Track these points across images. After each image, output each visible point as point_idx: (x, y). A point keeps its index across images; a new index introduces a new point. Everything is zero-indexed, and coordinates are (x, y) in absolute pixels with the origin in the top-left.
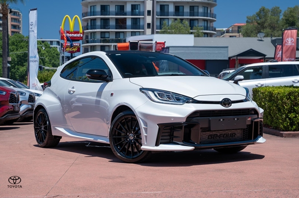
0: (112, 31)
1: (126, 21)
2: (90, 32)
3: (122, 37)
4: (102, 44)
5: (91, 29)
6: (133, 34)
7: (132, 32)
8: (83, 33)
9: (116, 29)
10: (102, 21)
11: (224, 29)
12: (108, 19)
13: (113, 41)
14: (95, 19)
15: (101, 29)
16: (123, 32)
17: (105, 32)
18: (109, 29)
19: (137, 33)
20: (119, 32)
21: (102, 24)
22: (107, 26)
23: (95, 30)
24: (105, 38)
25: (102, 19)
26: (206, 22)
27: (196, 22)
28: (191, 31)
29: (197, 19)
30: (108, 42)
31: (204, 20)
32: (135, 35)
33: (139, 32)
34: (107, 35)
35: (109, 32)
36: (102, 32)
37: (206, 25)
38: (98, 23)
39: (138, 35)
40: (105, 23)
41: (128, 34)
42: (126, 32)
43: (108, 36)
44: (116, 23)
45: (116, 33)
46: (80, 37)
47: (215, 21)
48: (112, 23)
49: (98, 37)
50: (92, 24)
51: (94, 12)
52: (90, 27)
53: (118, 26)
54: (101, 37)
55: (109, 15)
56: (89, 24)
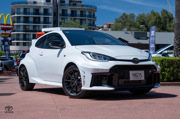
0: (31, 25)
1: (40, 18)
2: (16, 25)
3: (37, 28)
4: (24, 33)
5: (17, 23)
6: (45, 27)
7: (44, 26)
8: (13, 25)
9: (34, 23)
10: (24, 18)
11: (101, 26)
12: (29, 17)
13: (31, 31)
14: (20, 17)
15: (24, 23)
16: (38, 26)
17: (26, 25)
18: (29, 23)
19: (47, 26)
20: (36, 26)
21: (24, 20)
22: (28, 21)
23: (20, 24)
24: (26, 29)
25: (24, 17)
26: (90, 21)
27: (84, 21)
28: (81, 26)
29: (85, 19)
30: (28, 31)
31: (89, 20)
32: (46, 28)
33: (49, 26)
35: (29, 25)
36: (24, 25)
37: (90, 23)
38: (22, 19)
39: (48, 28)
40: (26, 20)
41: (41, 27)
42: (40, 25)
43: (28, 28)
44: (33, 20)
45: (34, 26)
46: (11, 28)
47: (96, 20)
48: (31, 20)
49: (22, 28)
50: (18, 20)
51: (19, 12)
52: (16, 22)
53: (35, 22)
54: (24, 29)
55: (29, 15)
56: (16, 20)
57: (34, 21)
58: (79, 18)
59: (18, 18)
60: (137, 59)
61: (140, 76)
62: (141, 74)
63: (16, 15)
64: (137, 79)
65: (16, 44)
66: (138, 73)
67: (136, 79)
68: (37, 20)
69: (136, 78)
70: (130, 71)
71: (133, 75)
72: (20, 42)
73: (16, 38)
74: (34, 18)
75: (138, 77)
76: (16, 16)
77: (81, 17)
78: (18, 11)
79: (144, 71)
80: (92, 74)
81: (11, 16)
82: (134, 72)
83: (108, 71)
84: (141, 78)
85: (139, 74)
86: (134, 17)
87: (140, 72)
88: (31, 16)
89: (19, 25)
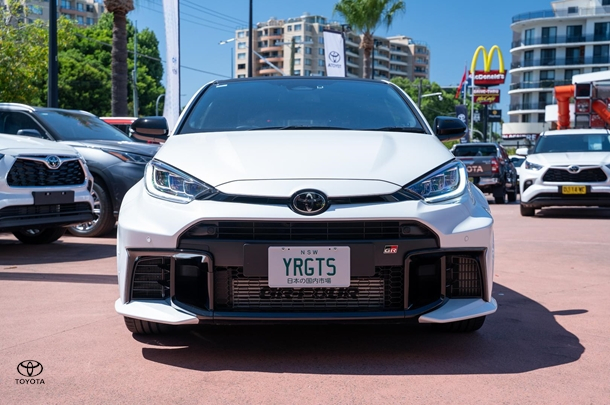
0: (559, 69)
2: (522, 71)
4: (541, 89)
5: (525, 66)
7: (594, 68)
8: (505, 72)
9: (566, 64)
10: (543, 52)
12: (553, 50)
13: (559, 84)
14: (531, 51)
17: (546, 71)
18: (554, 64)
21: (543, 58)
22: (551, 60)
23: (532, 68)
24: (547, 79)
25: (543, 50)
30: (552, 85)
34: (550, 75)
35: (554, 70)
36: (542, 71)
38: (537, 56)
40: (548, 56)
42: (584, 69)
43: (552, 77)
44: (567, 55)
45: (566, 70)
46: (500, 79)
48: (561, 55)
49: (535, 78)
50: (528, 59)
51: (530, 39)
52: (523, 64)
53: (569, 59)
54: (541, 79)
55: (556, 43)
56: (522, 59)
59: (528, 54)
60: (317, 193)
61: (326, 269)
62: (331, 262)
63: (523, 47)
64: (309, 281)
65: (520, 118)
66: (314, 257)
67: (300, 282)
68: (576, 54)
69: (305, 277)
70: (271, 249)
71: (287, 265)
72: (530, 114)
73: (521, 102)
74: (569, 50)
75: (316, 275)
76: (523, 50)
78: (528, 37)
79: (348, 248)
80: (129, 249)
81: (512, 50)
82: (294, 251)
83: (174, 245)
84: (329, 281)
85: (320, 260)
87: (324, 251)
88: (560, 47)
89: (530, 72)
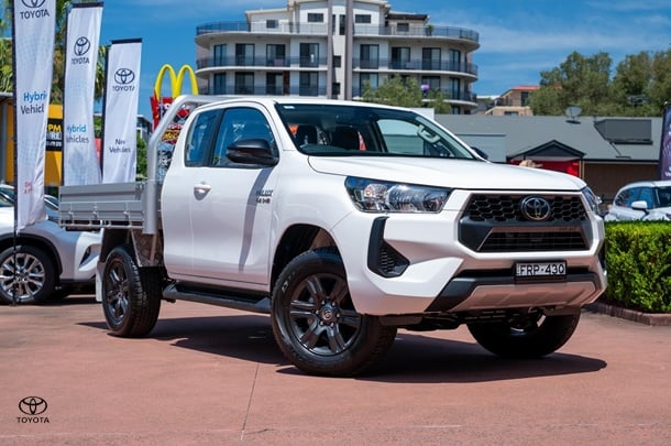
1: (289, 77)
10: (238, 77)
11: (494, 97)
12: (251, 74)
14: (223, 74)
15: (236, 93)
18: (253, 94)
21: (238, 84)
25: (237, 73)
26: (456, 83)
27: (437, 81)
28: (425, 100)
29: (438, 77)
37: (456, 88)
38: (231, 82)
47: (476, 79)
48: (260, 82)
50: (218, 83)
51: (221, 57)
55: (253, 65)
56: (211, 84)
57: (267, 87)
58: (418, 74)
59: (218, 78)
63: (211, 68)
68: (279, 81)
76: (212, 71)
77: (423, 69)
78: (218, 54)
81: (197, 72)
86: (609, 65)
88: (259, 71)
